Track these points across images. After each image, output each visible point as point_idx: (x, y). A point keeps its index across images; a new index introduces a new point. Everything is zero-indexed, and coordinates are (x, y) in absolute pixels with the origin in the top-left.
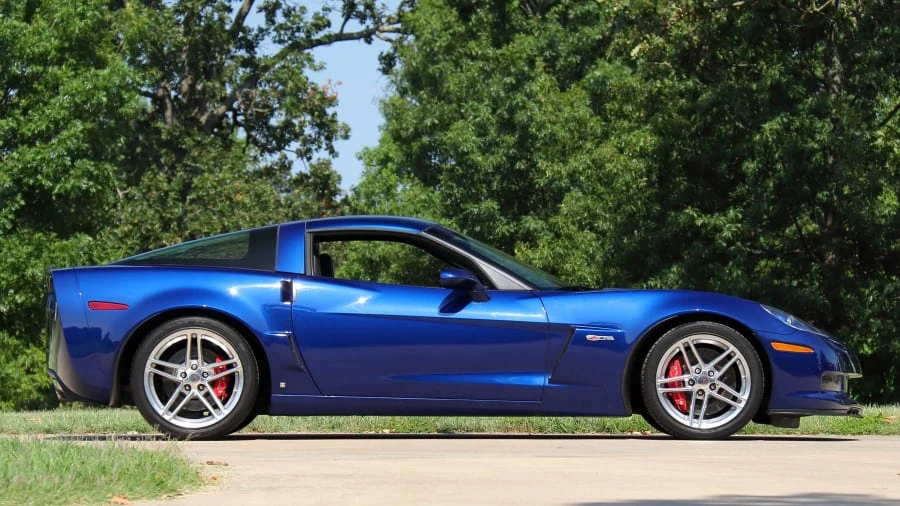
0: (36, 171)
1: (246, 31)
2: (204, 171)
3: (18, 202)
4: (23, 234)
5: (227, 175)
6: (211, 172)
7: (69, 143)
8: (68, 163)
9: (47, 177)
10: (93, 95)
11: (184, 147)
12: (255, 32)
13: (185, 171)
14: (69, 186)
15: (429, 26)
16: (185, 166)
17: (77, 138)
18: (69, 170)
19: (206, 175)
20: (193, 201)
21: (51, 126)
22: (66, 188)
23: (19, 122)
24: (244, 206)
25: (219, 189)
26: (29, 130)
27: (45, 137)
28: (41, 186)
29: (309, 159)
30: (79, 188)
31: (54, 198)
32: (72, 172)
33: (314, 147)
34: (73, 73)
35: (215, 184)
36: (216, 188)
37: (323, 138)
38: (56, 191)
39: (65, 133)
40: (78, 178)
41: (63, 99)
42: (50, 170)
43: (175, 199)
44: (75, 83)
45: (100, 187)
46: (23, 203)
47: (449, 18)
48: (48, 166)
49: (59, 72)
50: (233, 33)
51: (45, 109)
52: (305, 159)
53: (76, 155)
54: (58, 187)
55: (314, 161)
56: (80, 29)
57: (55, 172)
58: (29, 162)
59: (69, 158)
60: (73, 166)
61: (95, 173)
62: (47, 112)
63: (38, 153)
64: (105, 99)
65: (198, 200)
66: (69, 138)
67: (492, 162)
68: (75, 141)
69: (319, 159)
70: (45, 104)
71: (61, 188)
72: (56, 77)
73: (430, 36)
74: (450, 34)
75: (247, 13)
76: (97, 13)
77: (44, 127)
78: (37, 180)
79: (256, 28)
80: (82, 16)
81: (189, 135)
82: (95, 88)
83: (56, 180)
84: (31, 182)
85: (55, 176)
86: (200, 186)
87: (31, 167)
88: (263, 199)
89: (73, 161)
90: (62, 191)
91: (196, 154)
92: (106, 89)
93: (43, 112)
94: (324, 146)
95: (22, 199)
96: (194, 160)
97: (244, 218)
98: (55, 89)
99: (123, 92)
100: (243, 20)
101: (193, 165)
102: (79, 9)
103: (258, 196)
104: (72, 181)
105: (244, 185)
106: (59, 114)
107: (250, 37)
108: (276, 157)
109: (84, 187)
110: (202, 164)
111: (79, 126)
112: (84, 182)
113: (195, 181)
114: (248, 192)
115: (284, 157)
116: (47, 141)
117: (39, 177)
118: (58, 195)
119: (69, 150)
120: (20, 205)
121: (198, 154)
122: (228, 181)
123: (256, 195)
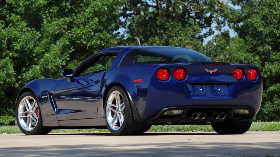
0: (81, 38)
2: (174, 36)
3: (71, 50)
4: (75, 62)
5: (183, 38)
6: (176, 36)
7: (93, 26)
8: (93, 34)
9: (85, 40)
10: (102, 8)
11: (166, 27)
13: (167, 36)
14: (93, 43)
16: (167, 34)
17: (96, 25)
18: (93, 37)
19: (174, 38)
21: (86, 20)
22: (92, 44)
23: (74, 19)
25: (180, 43)
26: (78, 22)
28: (83, 44)
29: (220, 30)
30: (97, 44)
31: (87, 48)
32: (94, 38)
33: (222, 25)
35: (178, 41)
36: (178, 43)
37: (226, 22)
38: (88, 45)
39: (91, 23)
40: (97, 40)
42: (86, 37)
45: (105, 44)
46: (73, 50)
48: (85, 35)
51: (84, 13)
52: (219, 31)
53: (96, 31)
54: (89, 44)
55: (222, 31)
57: (88, 38)
58: (78, 34)
59: (93, 32)
60: (95, 35)
61: (104, 38)
62: (85, 15)
63: (81, 31)
64: (106, 9)
66: (93, 25)
67: (268, 30)
68: (95, 26)
69: (224, 30)
70: (84, 11)
71: (90, 44)
77: (83, 20)
81: (168, 22)
82: (103, 5)
83: (88, 41)
84: (79, 42)
85: (88, 39)
86: (172, 42)
87: (79, 36)
88: (197, 47)
89: (94, 33)
90: (91, 45)
91: (171, 29)
92: (107, 5)
93: (83, 15)
94: (227, 25)
95: (73, 48)
96: (170, 32)
99: (114, 6)
101: (170, 34)
103: (195, 46)
104: (94, 41)
105: (190, 41)
106: (89, 15)
108: (208, 29)
109: (99, 43)
110: (173, 33)
111: (97, 20)
112: (99, 41)
113: (171, 40)
114: (191, 44)
115: (211, 30)
116: (85, 25)
117: (82, 40)
118: (89, 47)
119: (92, 29)
120: (72, 51)
121: (172, 30)
122: (183, 40)
123: (195, 45)
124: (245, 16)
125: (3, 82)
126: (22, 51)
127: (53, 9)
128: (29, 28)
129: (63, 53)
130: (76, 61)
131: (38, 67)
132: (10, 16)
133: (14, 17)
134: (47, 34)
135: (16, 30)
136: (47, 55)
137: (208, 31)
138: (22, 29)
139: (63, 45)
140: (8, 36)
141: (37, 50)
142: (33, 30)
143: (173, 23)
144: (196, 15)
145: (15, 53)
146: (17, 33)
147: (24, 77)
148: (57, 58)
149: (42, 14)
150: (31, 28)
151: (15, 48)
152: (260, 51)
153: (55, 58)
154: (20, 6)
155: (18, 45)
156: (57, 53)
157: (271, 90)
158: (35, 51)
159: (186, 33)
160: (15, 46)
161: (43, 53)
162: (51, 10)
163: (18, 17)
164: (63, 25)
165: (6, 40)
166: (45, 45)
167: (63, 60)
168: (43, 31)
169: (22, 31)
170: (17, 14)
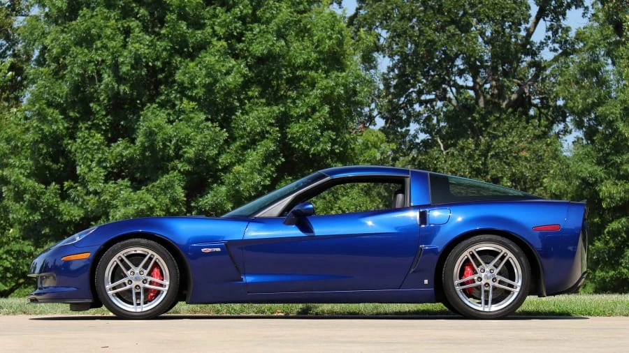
0: (300, 139)
1: (532, 44)
2: (500, 136)
5: (515, 139)
6: (504, 135)
7: (319, 120)
8: (319, 134)
9: (306, 142)
10: (335, 89)
11: (488, 121)
12: (538, 44)
13: (489, 137)
14: (319, 149)
15: (592, 37)
16: (489, 133)
17: (325, 118)
18: (319, 138)
19: (501, 139)
20: (492, 156)
21: (309, 109)
23: (289, 108)
24: (526, 158)
25: (510, 148)
26: (295, 112)
27: (306, 116)
28: (303, 149)
30: (326, 150)
31: (311, 156)
32: (321, 139)
34: (324, 75)
35: (507, 145)
36: (507, 147)
38: (312, 152)
39: (317, 114)
40: (325, 143)
41: (317, 92)
42: (308, 139)
43: (479, 155)
44: (325, 82)
45: (342, 149)
46: (283, 160)
47: (607, 32)
48: (306, 135)
49: (316, 74)
50: (524, 46)
51: (306, 99)
53: (324, 128)
54: (313, 149)
56: (329, 46)
57: (311, 139)
58: (295, 134)
59: (319, 130)
60: (322, 135)
61: (337, 140)
62: (307, 101)
63: (301, 127)
64: (342, 92)
65: (496, 156)
66: (319, 117)
68: (323, 119)
70: (306, 95)
71: (314, 150)
72: (313, 79)
73: (593, 44)
74: (607, 43)
75: (533, 33)
76: (339, 36)
77: (304, 110)
78: (300, 145)
79: (539, 42)
80: (330, 38)
82: (337, 85)
83: (312, 145)
84: (297, 146)
85: (311, 142)
86: (497, 146)
87: (297, 136)
88: (539, 154)
89: (322, 133)
90: (316, 151)
91: (495, 125)
92: (343, 85)
93: (304, 101)
95: (282, 157)
96: (494, 129)
97: (526, 167)
98: (313, 85)
100: (530, 37)
101: (494, 133)
102: (328, 34)
104: (321, 145)
105: (526, 145)
106: (314, 101)
107: (534, 48)
108: (561, 126)
109: (329, 149)
110: (499, 131)
111: (327, 108)
112: (330, 145)
113: (494, 143)
114: (529, 150)
115: (566, 126)
116: (306, 120)
117: (301, 143)
118: (313, 154)
119: (319, 125)
120: (281, 161)
121: (497, 126)
122: (516, 142)
123: (534, 152)
124: (594, 102)
125: (164, 213)
126: (198, 161)
127: (253, 91)
128: (209, 124)
129: (264, 165)
130: (290, 178)
131: (224, 189)
132: (182, 102)
133: (187, 105)
134: (241, 133)
135: (189, 126)
136: (237, 168)
137: (562, 129)
138: (198, 124)
139: (266, 151)
140: (175, 136)
141: (224, 159)
142: (216, 127)
143: (500, 115)
144: (542, 102)
145: (186, 164)
146: (189, 130)
147: (200, 203)
148: (255, 173)
149: (235, 99)
150: (212, 123)
151: (186, 155)
152: (616, 162)
153: (252, 173)
154: (195, 87)
155: (191, 151)
156: (255, 164)
157: (611, 229)
158: (220, 161)
159: (521, 132)
160: (185, 152)
161: (233, 164)
162: (250, 93)
163: (193, 104)
164: (269, 118)
165: (173, 143)
166: (236, 151)
167: (266, 177)
168: (234, 127)
169: (198, 128)
170: (191, 98)
